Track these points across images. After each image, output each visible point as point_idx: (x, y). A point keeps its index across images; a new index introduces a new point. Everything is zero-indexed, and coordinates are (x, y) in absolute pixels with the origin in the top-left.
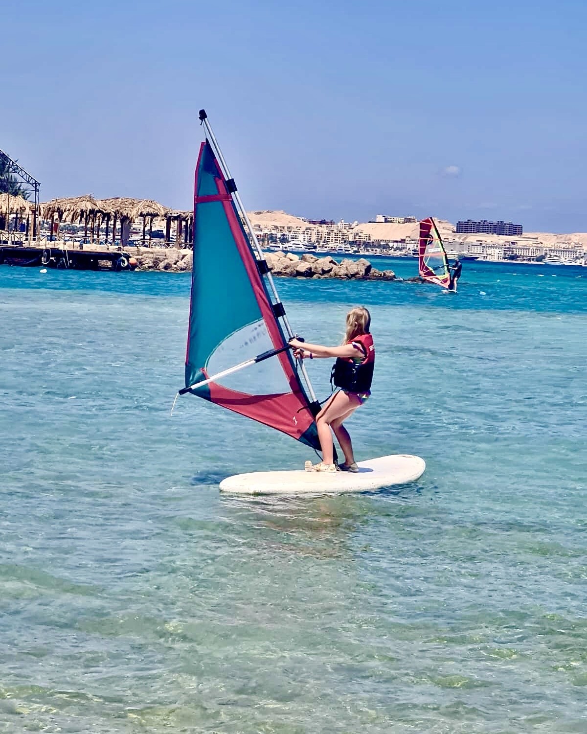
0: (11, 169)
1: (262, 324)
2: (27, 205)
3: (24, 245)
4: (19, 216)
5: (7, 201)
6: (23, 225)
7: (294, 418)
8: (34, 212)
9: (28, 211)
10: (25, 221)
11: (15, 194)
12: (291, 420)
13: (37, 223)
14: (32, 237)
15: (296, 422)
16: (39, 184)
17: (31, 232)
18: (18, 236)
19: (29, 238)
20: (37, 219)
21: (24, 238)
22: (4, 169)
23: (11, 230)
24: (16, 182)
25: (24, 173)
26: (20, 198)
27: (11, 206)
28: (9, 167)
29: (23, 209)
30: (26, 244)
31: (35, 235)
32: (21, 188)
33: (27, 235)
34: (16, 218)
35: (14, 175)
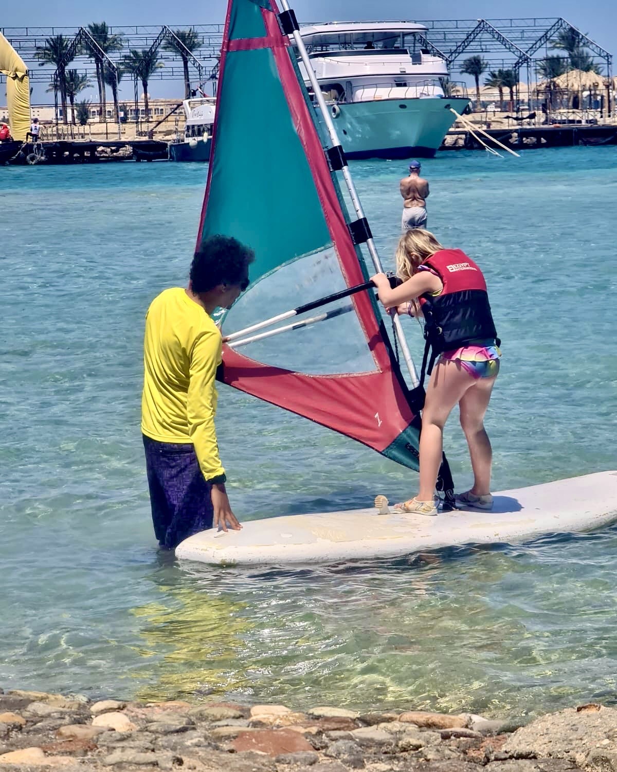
0: (581, 44)
1: (331, 255)
2: (600, 80)
3: (599, 123)
4: (593, 92)
5: (579, 79)
6: (597, 102)
7: (377, 415)
8: (607, 87)
9: (601, 86)
10: (599, 98)
11: (587, 69)
12: (371, 418)
13: (611, 98)
14: (607, 114)
15: (380, 423)
16: (611, 56)
17: (605, 109)
18: (593, 114)
19: (603, 115)
20: (611, 94)
21: (599, 115)
22: (574, 44)
23: (586, 109)
24: (588, 57)
25: (594, 46)
26: (592, 73)
27: (583, 82)
28: (578, 42)
29: (596, 86)
30: (601, 122)
31: (609, 111)
32: (594, 63)
33: (601, 112)
34: (590, 95)
35: (586, 49)
